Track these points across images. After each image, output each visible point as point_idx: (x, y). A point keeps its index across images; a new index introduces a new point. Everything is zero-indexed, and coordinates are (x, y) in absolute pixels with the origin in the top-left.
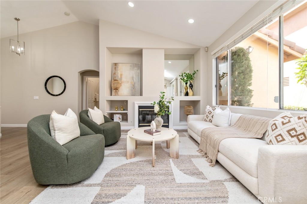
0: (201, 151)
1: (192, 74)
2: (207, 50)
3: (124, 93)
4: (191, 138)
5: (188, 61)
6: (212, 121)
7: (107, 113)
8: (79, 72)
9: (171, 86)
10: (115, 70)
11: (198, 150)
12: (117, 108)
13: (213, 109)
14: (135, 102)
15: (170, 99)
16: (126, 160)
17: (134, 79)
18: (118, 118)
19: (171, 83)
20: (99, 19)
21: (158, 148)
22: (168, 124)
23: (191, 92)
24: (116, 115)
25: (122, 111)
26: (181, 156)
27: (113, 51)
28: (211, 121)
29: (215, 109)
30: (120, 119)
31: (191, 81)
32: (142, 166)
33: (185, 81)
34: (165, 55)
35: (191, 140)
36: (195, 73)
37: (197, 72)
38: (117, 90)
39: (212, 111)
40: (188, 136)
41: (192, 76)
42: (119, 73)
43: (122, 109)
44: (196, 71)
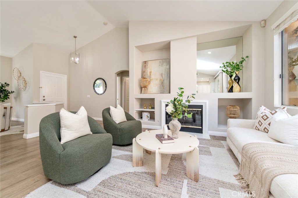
0: (240, 178)
1: (238, 63)
2: (264, 24)
3: (153, 91)
4: (230, 151)
5: (234, 47)
6: (268, 131)
7: (136, 111)
8: (116, 73)
9: (215, 82)
10: (145, 68)
11: (237, 176)
12: (146, 106)
13: (271, 113)
14: (162, 100)
15: (189, 97)
16: (132, 167)
17: (163, 76)
18: (146, 116)
19: (216, 78)
20: (129, 21)
21: (176, 159)
22: (201, 128)
23: (237, 87)
24: (144, 113)
25: (150, 109)
26: (204, 178)
27: (142, 49)
28: (266, 131)
29: (276, 112)
30: (148, 117)
31: (237, 73)
32: (144, 180)
33: (229, 73)
34: (197, 44)
35: (229, 155)
36: (243, 61)
37: (246, 59)
38: (146, 88)
39: (269, 115)
40: (226, 148)
41: (238, 65)
42: (148, 70)
43: (150, 107)
44: (245, 57)
